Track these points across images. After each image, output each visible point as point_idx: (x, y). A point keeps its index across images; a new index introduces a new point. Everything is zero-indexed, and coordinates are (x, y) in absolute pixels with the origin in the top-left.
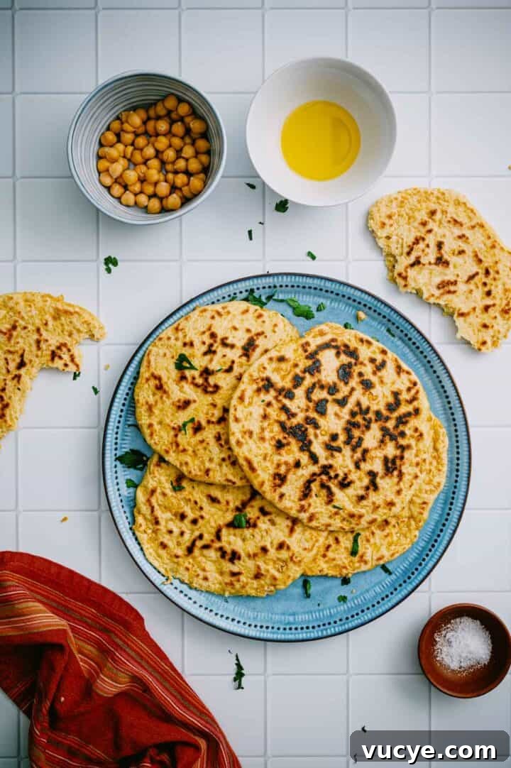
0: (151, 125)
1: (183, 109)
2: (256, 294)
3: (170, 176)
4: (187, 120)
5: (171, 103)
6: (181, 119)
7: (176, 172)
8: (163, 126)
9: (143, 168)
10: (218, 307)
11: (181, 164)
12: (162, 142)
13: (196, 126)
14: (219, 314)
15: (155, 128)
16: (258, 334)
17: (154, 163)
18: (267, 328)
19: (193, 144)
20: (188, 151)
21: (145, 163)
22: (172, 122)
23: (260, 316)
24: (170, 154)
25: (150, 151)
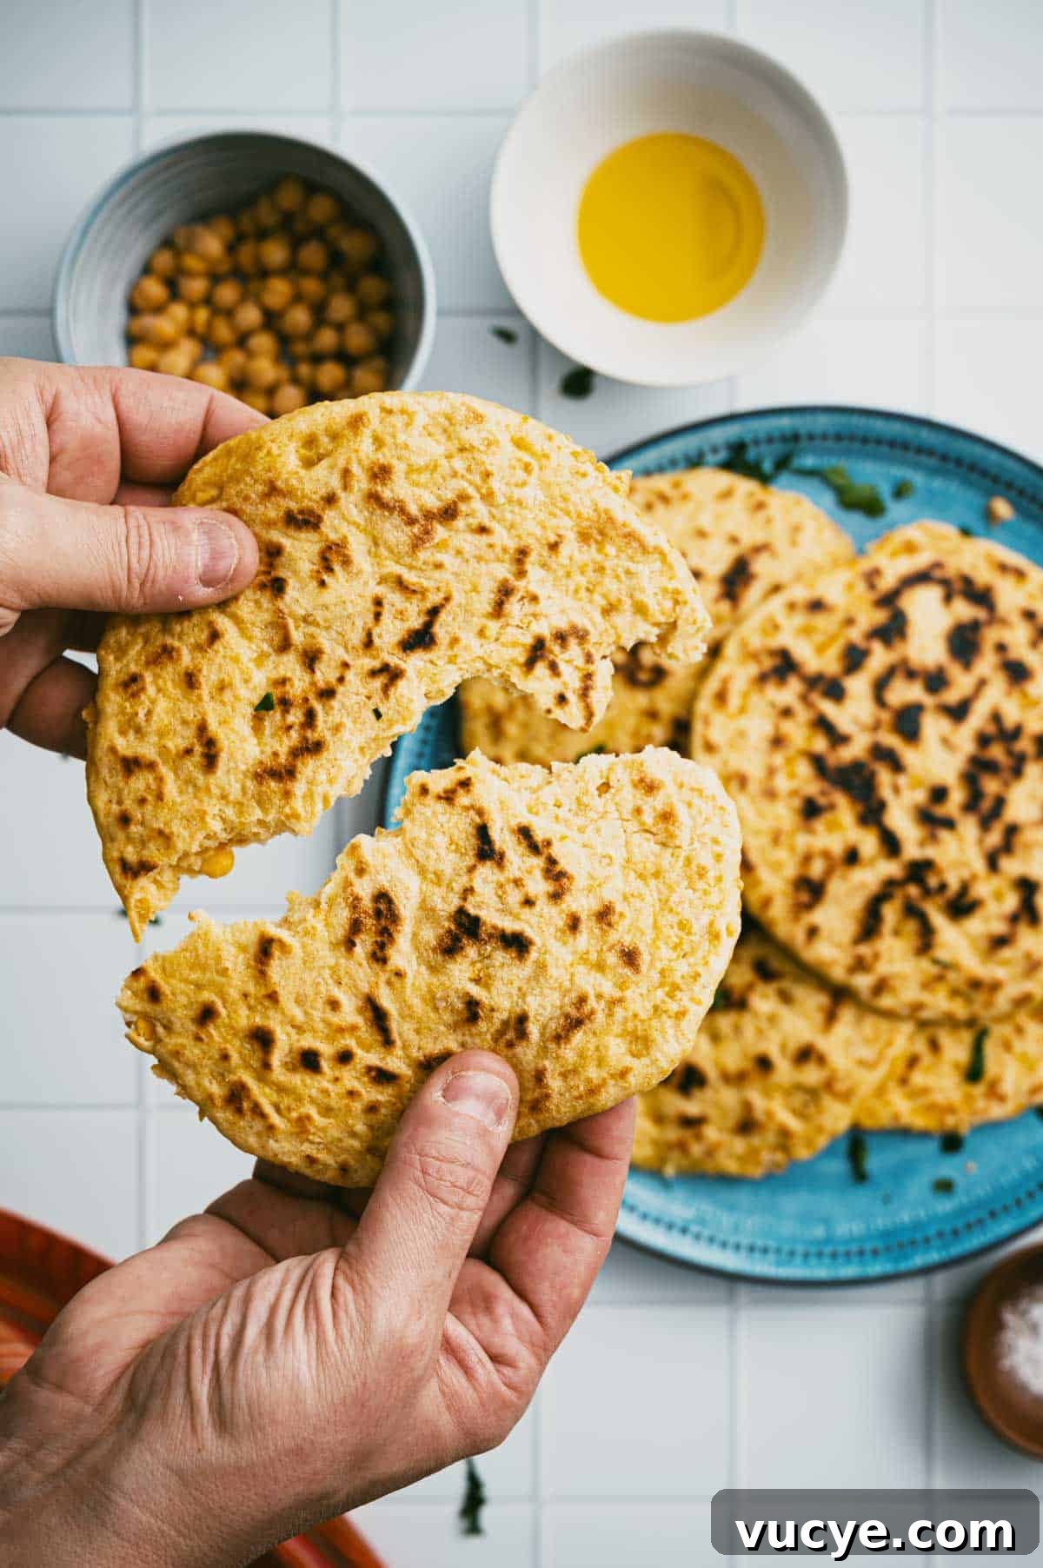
0: (246, 254)
1: (321, 209)
2: (751, 454)
3: (304, 370)
4: (333, 232)
5: (289, 197)
6: (318, 233)
7: (317, 359)
8: (275, 253)
9: (237, 358)
10: (662, 483)
11: (327, 339)
12: (278, 291)
13: (353, 245)
14: (664, 499)
15: (258, 260)
16: (758, 549)
17: (263, 343)
18: (779, 536)
19: (351, 288)
20: (341, 307)
21: (242, 341)
22: (296, 243)
23: (760, 506)
24: (299, 318)
25: (250, 316)
